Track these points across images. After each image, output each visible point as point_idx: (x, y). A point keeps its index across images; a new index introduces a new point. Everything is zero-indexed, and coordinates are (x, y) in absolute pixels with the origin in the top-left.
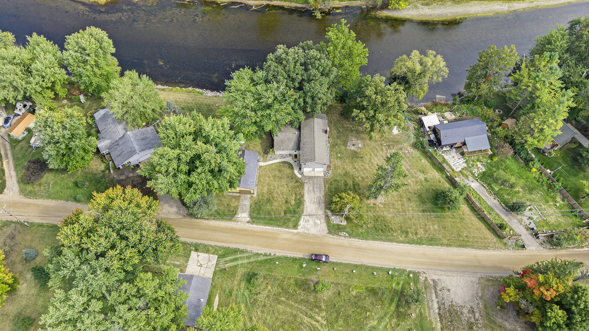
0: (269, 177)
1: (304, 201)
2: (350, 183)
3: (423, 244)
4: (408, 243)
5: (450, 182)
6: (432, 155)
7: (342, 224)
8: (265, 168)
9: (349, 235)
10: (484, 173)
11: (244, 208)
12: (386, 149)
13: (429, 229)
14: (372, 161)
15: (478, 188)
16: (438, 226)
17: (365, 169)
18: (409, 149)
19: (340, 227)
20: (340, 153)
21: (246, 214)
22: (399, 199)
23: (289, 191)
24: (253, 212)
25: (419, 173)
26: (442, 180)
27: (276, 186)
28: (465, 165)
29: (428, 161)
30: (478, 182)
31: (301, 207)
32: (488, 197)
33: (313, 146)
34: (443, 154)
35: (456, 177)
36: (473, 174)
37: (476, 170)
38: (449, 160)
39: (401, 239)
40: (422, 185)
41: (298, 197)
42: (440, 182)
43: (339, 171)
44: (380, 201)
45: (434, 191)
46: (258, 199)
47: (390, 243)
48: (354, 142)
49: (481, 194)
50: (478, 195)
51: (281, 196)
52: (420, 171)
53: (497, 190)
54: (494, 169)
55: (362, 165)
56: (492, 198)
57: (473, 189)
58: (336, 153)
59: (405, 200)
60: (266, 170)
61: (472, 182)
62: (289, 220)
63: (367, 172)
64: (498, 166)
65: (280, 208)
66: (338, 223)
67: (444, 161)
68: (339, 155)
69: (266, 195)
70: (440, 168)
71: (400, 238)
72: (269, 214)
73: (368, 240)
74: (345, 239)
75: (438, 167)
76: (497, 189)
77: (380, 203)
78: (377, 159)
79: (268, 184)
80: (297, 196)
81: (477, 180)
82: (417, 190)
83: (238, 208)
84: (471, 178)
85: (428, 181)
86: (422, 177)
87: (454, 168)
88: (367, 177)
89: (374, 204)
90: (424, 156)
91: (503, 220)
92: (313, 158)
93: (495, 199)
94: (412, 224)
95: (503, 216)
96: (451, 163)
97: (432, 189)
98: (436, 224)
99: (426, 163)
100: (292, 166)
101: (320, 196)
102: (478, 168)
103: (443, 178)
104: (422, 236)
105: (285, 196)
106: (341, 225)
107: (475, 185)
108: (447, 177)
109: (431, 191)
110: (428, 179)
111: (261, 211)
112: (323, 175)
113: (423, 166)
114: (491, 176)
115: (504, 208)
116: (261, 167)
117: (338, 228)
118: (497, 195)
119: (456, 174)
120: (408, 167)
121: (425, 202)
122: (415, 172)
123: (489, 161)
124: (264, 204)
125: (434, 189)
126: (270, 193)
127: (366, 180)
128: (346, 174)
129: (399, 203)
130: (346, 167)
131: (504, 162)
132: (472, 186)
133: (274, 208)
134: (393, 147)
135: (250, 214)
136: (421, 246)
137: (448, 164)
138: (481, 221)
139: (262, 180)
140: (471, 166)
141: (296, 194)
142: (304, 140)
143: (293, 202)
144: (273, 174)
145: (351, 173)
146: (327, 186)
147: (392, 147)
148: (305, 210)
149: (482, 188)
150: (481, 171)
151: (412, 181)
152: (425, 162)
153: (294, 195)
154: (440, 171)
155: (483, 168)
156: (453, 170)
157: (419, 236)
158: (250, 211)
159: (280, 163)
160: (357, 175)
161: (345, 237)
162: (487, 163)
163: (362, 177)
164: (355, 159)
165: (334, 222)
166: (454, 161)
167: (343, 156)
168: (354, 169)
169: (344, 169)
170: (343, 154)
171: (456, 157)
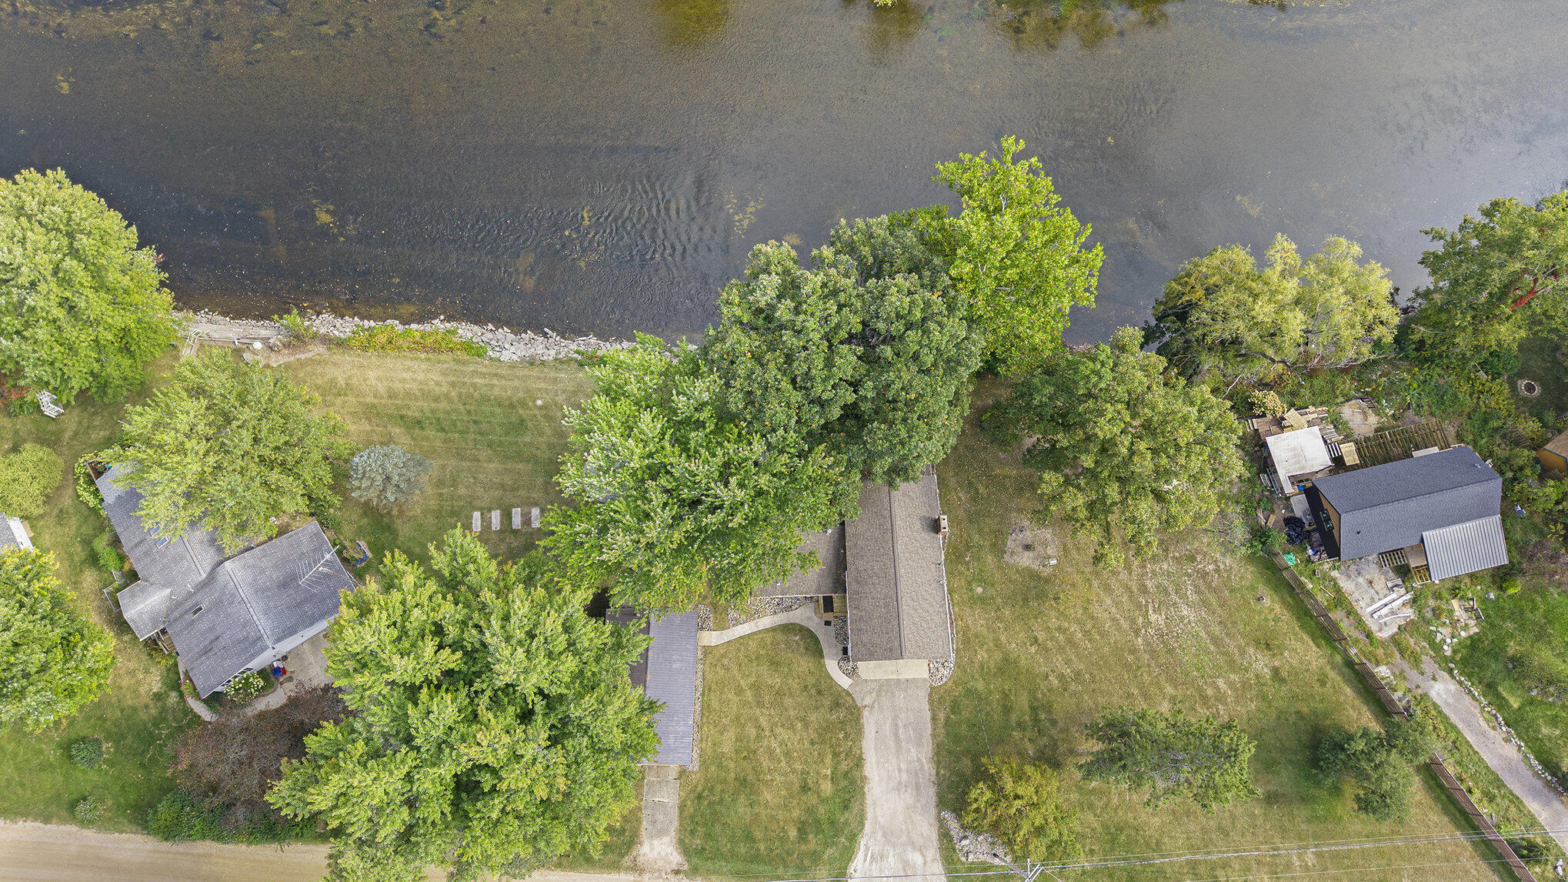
0: (739, 691)
1: (864, 779)
2: (1023, 701)
5: (1360, 681)
6: (1296, 579)
7: (996, 862)
8: (723, 656)
10: (1474, 643)
11: (660, 817)
13: (1289, 866)
14: (1095, 609)
15: (1451, 701)
16: (1319, 855)
17: (1070, 641)
18: (1218, 555)
19: (988, 874)
20: (982, 581)
21: (666, 840)
23: (812, 743)
24: (692, 832)
25: (1251, 650)
26: (1332, 674)
27: (764, 724)
28: (1409, 613)
29: (1283, 602)
30: (1453, 677)
31: (855, 807)
32: (1484, 734)
33: (892, 593)
34: (1335, 574)
35: (1378, 664)
36: (1437, 648)
37: (1446, 631)
38: (1356, 595)
40: (1263, 697)
41: (844, 766)
42: (1323, 684)
43: (982, 655)
45: (1302, 718)
46: (707, 780)
48: (1028, 536)
49: (1460, 726)
50: (1454, 727)
51: (783, 764)
52: (1257, 643)
53: (1516, 706)
54: (1509, 625)
55: (1060, 629)
56: (1498, 736)
57: (1435, 705)
58: (969, 583)
60: (725, 661)
61: (1434, 679)
62: (816, 857)
63: (1078, 655)
64: (1522, 612)
65: (781, 815)
66: (982, 858)
67: (1340, 599)
68: (980, 590)
69: (732, 765)
70: (1327, 634)
72: (749, 838)
75: (1318, 623)
76: (1515, 703)
78: (1108, 601)
79: (738, 718)
80: (838, 763)
81: (1450, 671)
82: (1245, 717)
83: (639, 821)
84: (1428, 664)
85: (1283, 681)
86: (1261, 664)
87: (1374, 628)
88: (1078, 674)
90: (1268, 582)
91: (1533, 823)
92: (896, 644)
93: (1507, 740)
95: (1533, 806)
96: (1365, 609)
97: (1298, 712)
98: (1312, 847)
99: (1277, 608)
100: (816, 641)
101: (919, 760)
102: (1454, 623)
103: (1333, 668)
105: (798, 767)
106: (992, 868)
107: (1443, 690)
108: (1349, 663)
109: (1292, 719)
110: (1284, 674)
111: (718, 828)
112: (926, 675)
113: (1266, 620)
114: (1496, 651)
115: (1536, 774)
116: (707, 650)
118: (1517, 723)
119: (1380, 652)
120: (1217, 630)
121: (1275, 763)
122: (1239, 647)
123: (1492, 596)
124: (727, 798)
125: (1306, 710)
126: (747, 752)
127: (1073, 686)
128: (1007, 667)
130: (1003, 638)
131: (1543, 596)
132: (1433, 694)
133: (764, 813)
135: (681, 842)
137: (1350, 612)
138: (1458, 827)
139: (715, 705)
140: (1429, 615)
141: (835, 755)
142: (861, 564)
143: (827, 788)
144: (752, 680)
145: (1023, 662)
146: (942, 716)
148: (869, 815)
149: (1467, 699)
150: (1463, 634)
151: (1231, 684)
152: (1271, 604)
153: (828, 760)
154: (1327, 640)
155: (1472, 622)
156: (1369, 635)
158: (682, 830)
159: (773, 629)
160: (1043, 670)
162: (1485, 600)
163: (1061, 677)
164: (1034, 604)
165: (971, 857)
166: (1373, 601)
167: (991, 591)
168: (1031, 645)
169: (998, 644)
170: (993, 585)
171: (1380, 583)
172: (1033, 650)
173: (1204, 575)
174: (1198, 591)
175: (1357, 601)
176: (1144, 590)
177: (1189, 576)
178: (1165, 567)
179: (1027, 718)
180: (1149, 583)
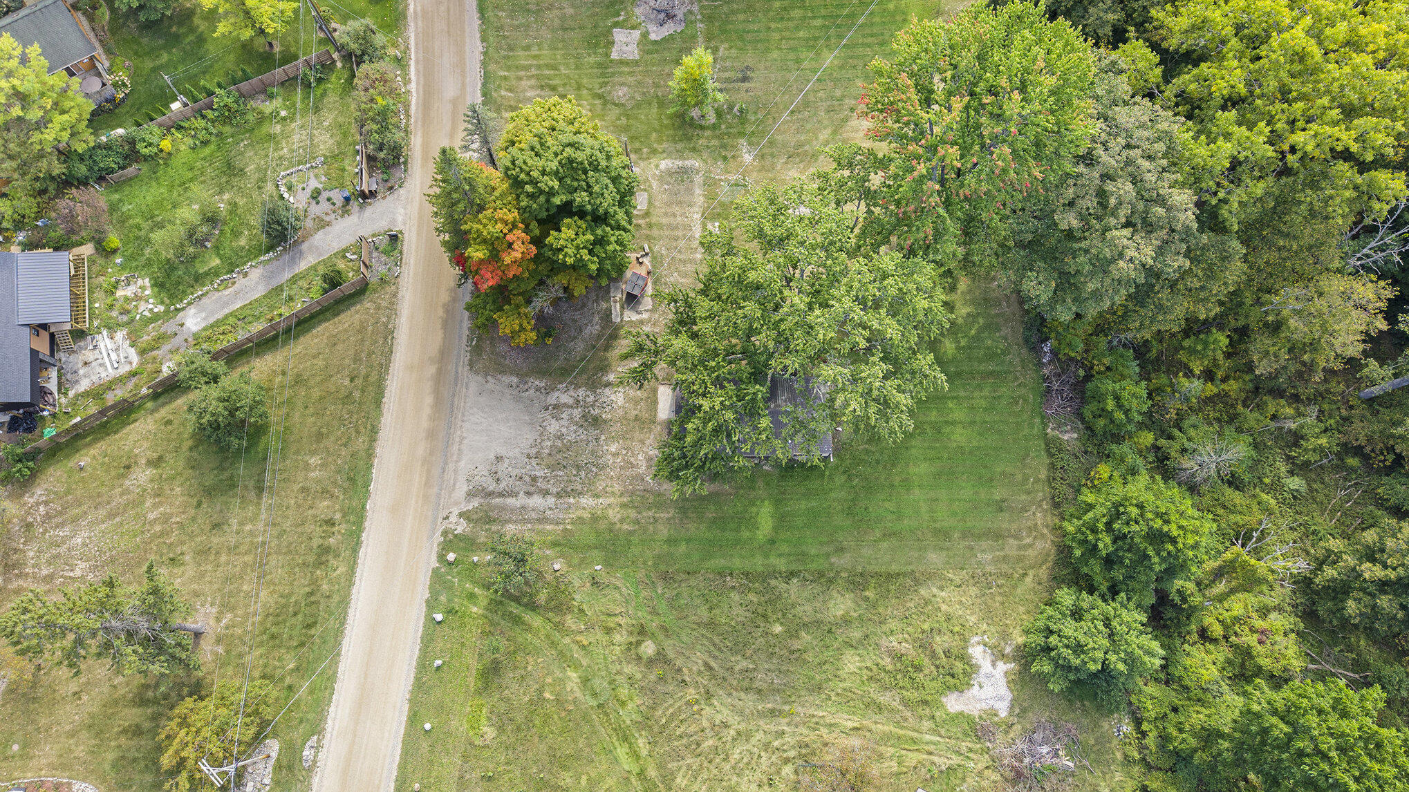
2: (132, 714)
3: (364, 507)
4: (355, 551)
5: (172, 390)
6: (67, 431)
7: (274, 755)
9: (313, 735)
10: (159, 285)
12: (19, 576)
13: (319, 481)
15: (204, 315)
16: (313, 453)
18: (31, 500)
19: (284, 763)
22: (212, 557)
25: (127, 483)
26: (164, 412)
28: (120, 335)
29: (89, 445)
30: (184, 309)
32: (237, 293)
34: (71, 394)
35: (160, 371)
36: (156, 317)
37: (143, 306)
38: (95, 378)
39: (342, 569)
40: (172, 478)
42: (169, 422)
43: (80, 751)
44: (212, 622)
45: (196, 446)
47: (352, 605)
49: (226, 311)
50: (226, 317)
52: (123, 476)
53: (217, 261)
54: (147, 251)
56: (241, 282)
57: (205, 329)
58: (6, 758)
59: (215, 540)
61: (182, 325)
64: (138, 238)
66: (270, 769)
67: (96, 393)
68: (16, 747)
70: (125, 411)
71: (338, 572)
73: (336, 672)
74: (325, 749)
75: (114, 417)
76: (216, 262)
77: (218, 620)
81: (178, 310)
82: (185, 498)
84: (170, 327)
85: (160, 458)
86: (142, 476)
87: (125, 369)
89: (219, 640)
90: (68, 456)
91: (314, 268)
93: (246, 274)
94: (299, 530)
95: (303, 265)
96: (109, 373)
97: (191, 449)
98: (307, 458)
99: (94, 451)
102: (137, 298)
103: (157, 411)
104: (337, 507)
106: (278, 760)
107: (193, 320)
108: (155, 396)
109: (196, 456)
110: (155, 455)
113: (103, 464)
114: (170, 268)
115: (277, 258)
117: (290, 768)
118: (232, 265)
119: (150, 367)
120: (102, 512)
121: (231, 478)
122: (122, 494)
123: (118, 261)
125: (190, 443)
128: (96, 727)
129: (223, 558)
130: (68, 728)
131: (130, 217)
132: (195, 329)
134: (16, 551)
136: (369, 514)
137: (110, 386)
138: (308, 331)
140: (125, 318)
145: (95, 709)
147: (15, 557)
149: (205, 300)
150: (147, 292)
151: (155, 506)
152: (88, 457)
154: (130, 413)
155: (140, 282)
156: (133, 374)
157: (338, 516)
160: (106, 689)
161: (318, 748)
162: (123, 267)
164: (40, 692)
165: (266, 781)
166: (102, 365)
167: (19, 736)
168: (80, 699)
169: (72, 734)
170: (13, 733)
171: (89, 355)
172: (85, 697)
173: (48, 516)
174: (63, 524)
175: (100, 378)
176: (51, 577)
177: (46, 531)
178: (31, 554)
179: (149, 711)
180: (45, 572)
